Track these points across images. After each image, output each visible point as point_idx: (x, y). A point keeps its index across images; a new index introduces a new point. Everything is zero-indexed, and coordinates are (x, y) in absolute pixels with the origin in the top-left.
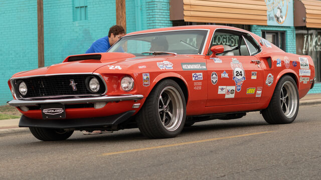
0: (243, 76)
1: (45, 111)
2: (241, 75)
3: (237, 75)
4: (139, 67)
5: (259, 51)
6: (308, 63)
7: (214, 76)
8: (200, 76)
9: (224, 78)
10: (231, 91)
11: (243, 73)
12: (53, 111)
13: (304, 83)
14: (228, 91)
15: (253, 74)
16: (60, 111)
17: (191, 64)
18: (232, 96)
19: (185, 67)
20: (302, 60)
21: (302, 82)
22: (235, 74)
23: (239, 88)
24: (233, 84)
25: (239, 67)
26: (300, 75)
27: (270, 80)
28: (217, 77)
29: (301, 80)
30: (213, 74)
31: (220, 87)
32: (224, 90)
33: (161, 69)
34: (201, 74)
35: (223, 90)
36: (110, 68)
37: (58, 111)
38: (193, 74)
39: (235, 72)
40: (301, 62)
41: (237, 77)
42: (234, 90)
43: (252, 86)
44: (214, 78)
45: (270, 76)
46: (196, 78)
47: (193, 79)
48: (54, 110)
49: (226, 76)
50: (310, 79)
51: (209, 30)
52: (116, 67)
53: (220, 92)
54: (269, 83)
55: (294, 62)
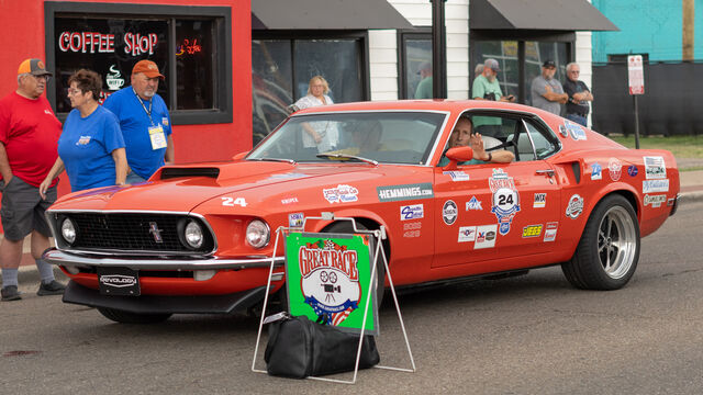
0: (515, 202)
1: (104, 279)
2: (511, 202)
3: (500, 203)
4: (283, 202)
5: (557, 149)
6: (664, 166)
7: (450, 208)
8: (419, 210)
9: (473, 211)
10: (488, 234)
11: (515, 198)
12: (118, 280)
13: (654, 206)
14: (481, 236)
15: (538, 199)
16: (130, 281)
17: (399, 187)
18: (491, 244)
19: (385, 195)
20: (652, 161)
21: (650, 205)
22: (497, 201)
23: (505, 227)
24: (492, 220)
25: (507, 186)
26: (644, 191)
27: (575, 207)
28: (456, 210)
29: (646, 201)
30: (447, 205)
31: (462, 229)
32: (472, 234)
33: (331, 202)
34: (421, 206)
35: (468, 235)
36: (225, 204)
37: (127, 281)
38: (402, 208)
39: (497, 196)
40: (647, 168)
41: (501, 206)
42: (493, 233)
43: (534, 222)
44: (450, 212)
45: (576, 199)
46: (410, 215)
47: (403, 217)
48: (121, 279)
49: (478, 205)
50: (668, 197)
51: (448, 114)
52: (236, 202)
53: (462, 238)
54: (574, 213)
55: (631, 167)
